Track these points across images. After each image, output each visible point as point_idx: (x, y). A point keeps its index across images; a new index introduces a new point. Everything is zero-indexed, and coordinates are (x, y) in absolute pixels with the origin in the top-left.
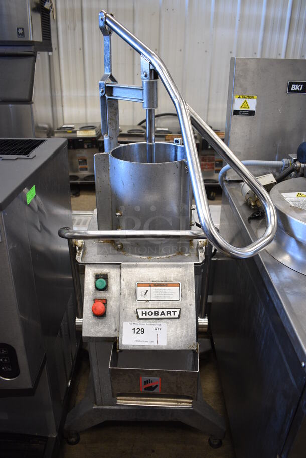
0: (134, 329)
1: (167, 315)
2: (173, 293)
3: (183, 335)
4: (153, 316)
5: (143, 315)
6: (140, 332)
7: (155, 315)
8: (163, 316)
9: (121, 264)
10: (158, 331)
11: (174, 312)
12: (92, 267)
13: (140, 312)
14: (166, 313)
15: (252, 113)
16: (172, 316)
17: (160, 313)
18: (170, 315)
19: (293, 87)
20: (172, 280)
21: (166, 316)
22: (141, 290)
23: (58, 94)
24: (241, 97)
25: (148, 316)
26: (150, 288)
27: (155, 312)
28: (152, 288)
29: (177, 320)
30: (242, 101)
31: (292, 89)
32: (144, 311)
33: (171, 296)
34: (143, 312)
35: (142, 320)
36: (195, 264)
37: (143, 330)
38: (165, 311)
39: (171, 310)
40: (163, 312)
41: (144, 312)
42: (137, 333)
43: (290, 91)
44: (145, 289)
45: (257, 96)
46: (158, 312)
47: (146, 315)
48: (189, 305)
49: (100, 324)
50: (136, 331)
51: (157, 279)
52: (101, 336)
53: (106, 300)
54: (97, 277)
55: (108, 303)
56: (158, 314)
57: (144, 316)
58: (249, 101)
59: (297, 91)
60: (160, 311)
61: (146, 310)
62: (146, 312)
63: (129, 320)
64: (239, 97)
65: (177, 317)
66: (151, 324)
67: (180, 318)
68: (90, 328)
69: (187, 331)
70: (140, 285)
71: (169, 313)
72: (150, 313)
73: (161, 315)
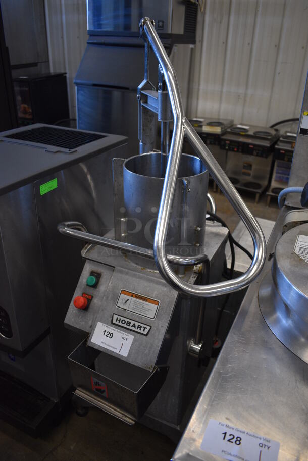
0: (105, 331)
1: (138, 329)
2: (150, 310)
3: (145, 353)
4: (125, 325)
5: (116, 321)
6: (109, 336)
8: (133, 328)
9: (114, 267)
10: (124, 341)
11: (145, 328)
12: (91, 263)
13: (115, 317)
14: (136, 327)
16: (142, 331)
17: (131, 325)
18: (140, 329)
20: (154, 296)
21: (136, 330)
22: (124, 297)
23: (195, 86)
25: (120, 324)
26: (131, 297)
27: (128, 322)
28: (133, 299)
29: (145, 337)
32: (119, 317)
33: (147, 312)
34: (117, 318)
35: (114, 326)
37: (111, 335)
38: (137, 324)
39: (143, 325)
40: (134, 324)
42: (106, 336)
44: (126, 297)
46: (130, 323)
47: (119, 322)
48: (160, 326)
49: (80, 318)
50: (106, 334)
51: (140, 291)
52: (78, 327)
53: (92, 297)
54: (92, 273)
55: (93, 299)
56: (129, 325)
57: (117, 323)
60: (132, 323)
61: (121, 317)
62: (120, 319)
63: (104, 321)
65: (146, 333)
66: (120, 332)
67: (148, 336)
68: (72, 317)
69: (150, 351)
70: (124, 292)
71: (139, 327)
72: (123, 322)
73: (132, 326)
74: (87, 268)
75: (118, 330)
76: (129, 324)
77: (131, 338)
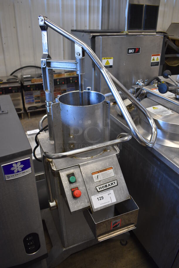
0: (98, 198)
2: (111, 173)
3: (122, 193)
4: (105, 188)
5: (100, 189)
6: (101, 199)
7: (106, 187)
8: (110, 187)
9: (79, 165)
10: (110, 195)
11: (114, 182)
12: (63, 171)
13: (98, 188)
14: (111, 185)
15: (111, 67)
16: (114, 185)
17: (108, 186)
19: (129, 51)
20: (108, 166)
21: (111, 186)
22: (95, 176)
24: (105, 58)
25: (103, 189)
26: (98, 174)
27: (105, 186)
28: (100, 173)
30: (106, 60)
31: (129, 52)
32: (100, 187)
33: (110, 175)
34: (99, 188)
35: (100, 192)
36: (116, 154)
37: (102, 197)
38: (110, 183)
40: (109, 184)
41: (100, 188)
42: (100, 200)
43: (128, 53)
44: (96, 175)
45: (113, 57)
46: (107, 185)
48: (120, 177)
49: (79, 202)
50: (99, 199)
51: (100, 168)
52: (82, 208)
53: (78, 187)
54: (69, 176)
56: (107, 187)
57: (101, 190)
58: (109, 60)
59: (132, 53)
60: (107, 184)
61: (101, 186)
63: (94, 194)
64: (104, 59)
65: (117, 185)
66: (106, 193)
67: (118, 185)
68: (75, 206)
69: (124, 191)
70: (93, 174)
71: (112, 184)
72: (103, 187)
74: (63, 175)
75: (104, 193)
76: (106, 186)
77: (112, 191)
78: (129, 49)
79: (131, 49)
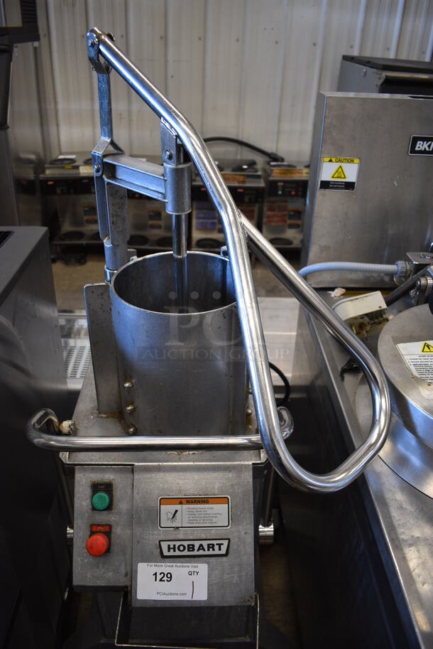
0: (156, 574)
1: (209, 550)
2: (218, 514)
3: (234, 582)
4: (186, 553)
5: (169, 551)
6: (165, 578)
7: (189, 550)
8: (201, 552)
9: (133, 465)
10: (193, 578)
11: (220, 545)
12: (85, 470)
13: (164, 545)
14: (206, 548)
15: (349, 186)
16: (217, 552)
17: (196, 548)
18: (214, 550)
19: (418, 145)
20: (216, 492)
21: (207, 553)
22: (167, 509)
23: (50, 107)
24: (334, 160)
25: (178, 553)
26: (180, 506)
27: (188, 545)
28: (185, 507)
29: (225, 559)
30: (335, 166)
31: (417, 149)
32: (172, 544)
33: (214, 520)
34: (169, 546)
35: (167, 560)
36: (253, 464)
37: (169, 576)
38: (205, 544)
39: (215, 542)
40: (201, 545)
41: (172, 547)
42: (161, 580)
43: (413, 151)
44: (172, 508)
45: (360, 158)
46: (193, 546)
47: (174, 551)
48: (243, 533)
49: (101, 566)
50: (159, 577)
51: (191, 491)
52: (103, 585)
53: (110, 526)
54: (96, 487)
55: (113, 530)
56: (193, 550)
57: (172, 553)
58: (346, 166)
59: (425, 152)
60: (197, 544)
61: (174, 543)
62: (174, 546)
63: (147, 559)
64: (331, 161)
65: (224, 553)
66: (182, 566)
67: (230, 555)
68: (85, 572)
69: (240, 576)
70: (164, 501)
71: (211, 547)
72: (182, 548)
73: (198, 550)
74: (83, 482)
75: (178, 564)
76: (191, 548)
77: (203, 568)
78: (415, 140)
79: (423, 139)
